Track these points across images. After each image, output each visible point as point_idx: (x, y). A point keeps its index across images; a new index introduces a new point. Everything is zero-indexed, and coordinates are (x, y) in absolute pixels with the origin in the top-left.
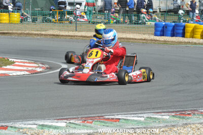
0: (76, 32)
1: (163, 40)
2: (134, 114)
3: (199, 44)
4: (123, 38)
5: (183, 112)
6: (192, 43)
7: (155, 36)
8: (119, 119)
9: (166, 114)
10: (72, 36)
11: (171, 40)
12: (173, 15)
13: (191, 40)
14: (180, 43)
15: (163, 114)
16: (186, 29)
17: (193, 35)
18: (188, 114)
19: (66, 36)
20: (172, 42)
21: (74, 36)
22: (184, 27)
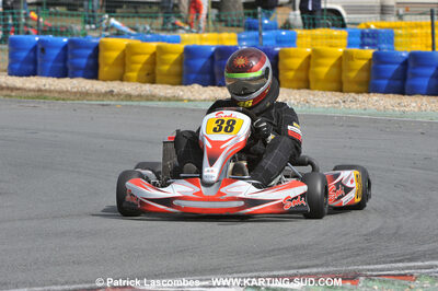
1: (33, 86)
3: (140, 97)
6: (119, 95)
7: (10, 74)
11: (57, 88)
12: (61, 15)
13: (116, 86)
14: (85, 95)
16: (102, 54)
17: (124, 72)
20: (61, 92)
22: (96, 49)
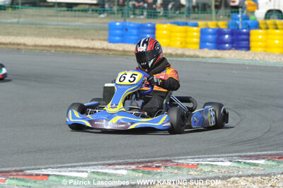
2: (71, 167)
8: (48, 175)
9: (122, 167)
15: (118, 167)
16: (157, 31)
18: (157, 167)
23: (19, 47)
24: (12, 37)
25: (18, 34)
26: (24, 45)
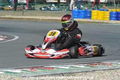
0: (23, 16)
2: (62, 65)
3: (100, 23)
4: (53, 20)
5: (92, 64)
6: (96, 22)
8: (53, 68)
9: (82, 65)
10: (20, 19)
14: (89, 22)
15: (80, 65)
16: (92, 13)
18: (96, 65)
19: (17, 18)
20: (84, 22)
21: (22, 19)
23: (37, 20)
24: (33, 17)
25: (35, 15)
26: (39, 19)
